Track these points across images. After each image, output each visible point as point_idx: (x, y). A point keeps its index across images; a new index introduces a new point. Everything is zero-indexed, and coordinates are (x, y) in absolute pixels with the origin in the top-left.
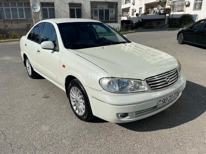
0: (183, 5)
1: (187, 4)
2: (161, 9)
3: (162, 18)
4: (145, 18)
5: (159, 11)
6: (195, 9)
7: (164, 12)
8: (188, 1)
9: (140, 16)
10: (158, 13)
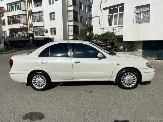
0: (43, 32)
1: (46, 31)
2: (26, 34)
3: (27, 40)
4: (11, 40)
5: (24, 35)
6: (52, 34)
7: (28, 36)
8: (47, 29)
9: (5, 38)
10: (23, 36)
